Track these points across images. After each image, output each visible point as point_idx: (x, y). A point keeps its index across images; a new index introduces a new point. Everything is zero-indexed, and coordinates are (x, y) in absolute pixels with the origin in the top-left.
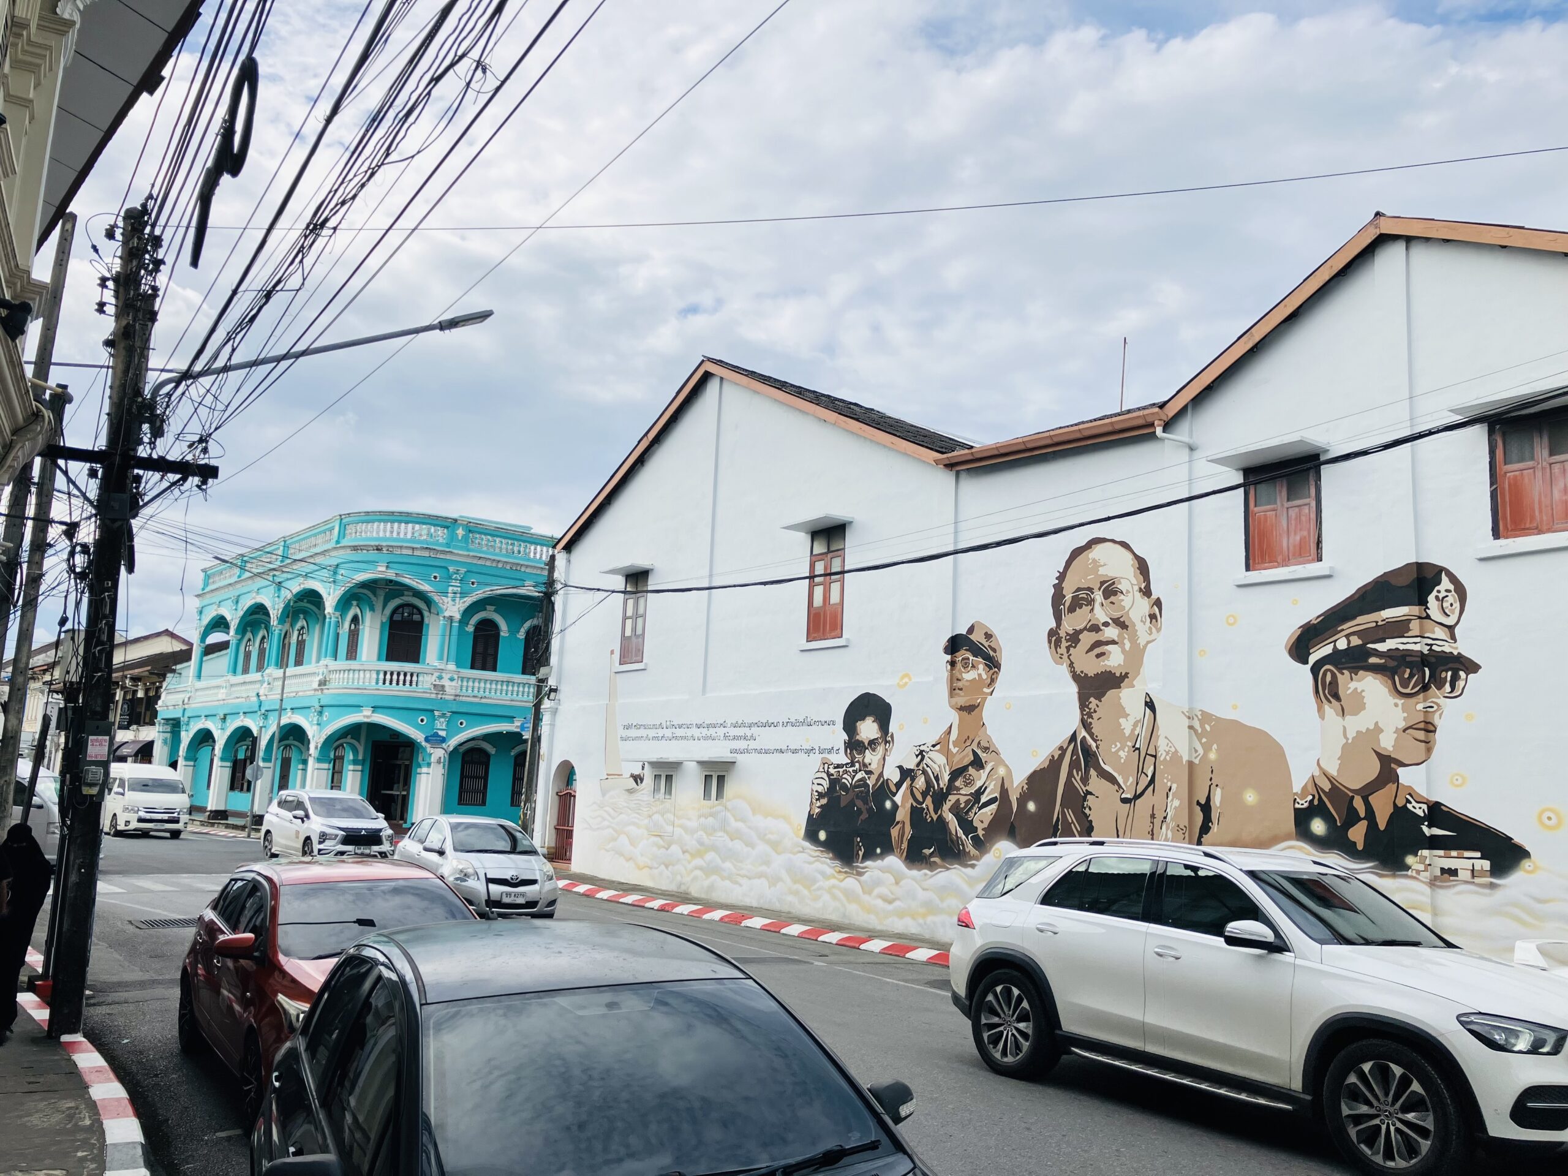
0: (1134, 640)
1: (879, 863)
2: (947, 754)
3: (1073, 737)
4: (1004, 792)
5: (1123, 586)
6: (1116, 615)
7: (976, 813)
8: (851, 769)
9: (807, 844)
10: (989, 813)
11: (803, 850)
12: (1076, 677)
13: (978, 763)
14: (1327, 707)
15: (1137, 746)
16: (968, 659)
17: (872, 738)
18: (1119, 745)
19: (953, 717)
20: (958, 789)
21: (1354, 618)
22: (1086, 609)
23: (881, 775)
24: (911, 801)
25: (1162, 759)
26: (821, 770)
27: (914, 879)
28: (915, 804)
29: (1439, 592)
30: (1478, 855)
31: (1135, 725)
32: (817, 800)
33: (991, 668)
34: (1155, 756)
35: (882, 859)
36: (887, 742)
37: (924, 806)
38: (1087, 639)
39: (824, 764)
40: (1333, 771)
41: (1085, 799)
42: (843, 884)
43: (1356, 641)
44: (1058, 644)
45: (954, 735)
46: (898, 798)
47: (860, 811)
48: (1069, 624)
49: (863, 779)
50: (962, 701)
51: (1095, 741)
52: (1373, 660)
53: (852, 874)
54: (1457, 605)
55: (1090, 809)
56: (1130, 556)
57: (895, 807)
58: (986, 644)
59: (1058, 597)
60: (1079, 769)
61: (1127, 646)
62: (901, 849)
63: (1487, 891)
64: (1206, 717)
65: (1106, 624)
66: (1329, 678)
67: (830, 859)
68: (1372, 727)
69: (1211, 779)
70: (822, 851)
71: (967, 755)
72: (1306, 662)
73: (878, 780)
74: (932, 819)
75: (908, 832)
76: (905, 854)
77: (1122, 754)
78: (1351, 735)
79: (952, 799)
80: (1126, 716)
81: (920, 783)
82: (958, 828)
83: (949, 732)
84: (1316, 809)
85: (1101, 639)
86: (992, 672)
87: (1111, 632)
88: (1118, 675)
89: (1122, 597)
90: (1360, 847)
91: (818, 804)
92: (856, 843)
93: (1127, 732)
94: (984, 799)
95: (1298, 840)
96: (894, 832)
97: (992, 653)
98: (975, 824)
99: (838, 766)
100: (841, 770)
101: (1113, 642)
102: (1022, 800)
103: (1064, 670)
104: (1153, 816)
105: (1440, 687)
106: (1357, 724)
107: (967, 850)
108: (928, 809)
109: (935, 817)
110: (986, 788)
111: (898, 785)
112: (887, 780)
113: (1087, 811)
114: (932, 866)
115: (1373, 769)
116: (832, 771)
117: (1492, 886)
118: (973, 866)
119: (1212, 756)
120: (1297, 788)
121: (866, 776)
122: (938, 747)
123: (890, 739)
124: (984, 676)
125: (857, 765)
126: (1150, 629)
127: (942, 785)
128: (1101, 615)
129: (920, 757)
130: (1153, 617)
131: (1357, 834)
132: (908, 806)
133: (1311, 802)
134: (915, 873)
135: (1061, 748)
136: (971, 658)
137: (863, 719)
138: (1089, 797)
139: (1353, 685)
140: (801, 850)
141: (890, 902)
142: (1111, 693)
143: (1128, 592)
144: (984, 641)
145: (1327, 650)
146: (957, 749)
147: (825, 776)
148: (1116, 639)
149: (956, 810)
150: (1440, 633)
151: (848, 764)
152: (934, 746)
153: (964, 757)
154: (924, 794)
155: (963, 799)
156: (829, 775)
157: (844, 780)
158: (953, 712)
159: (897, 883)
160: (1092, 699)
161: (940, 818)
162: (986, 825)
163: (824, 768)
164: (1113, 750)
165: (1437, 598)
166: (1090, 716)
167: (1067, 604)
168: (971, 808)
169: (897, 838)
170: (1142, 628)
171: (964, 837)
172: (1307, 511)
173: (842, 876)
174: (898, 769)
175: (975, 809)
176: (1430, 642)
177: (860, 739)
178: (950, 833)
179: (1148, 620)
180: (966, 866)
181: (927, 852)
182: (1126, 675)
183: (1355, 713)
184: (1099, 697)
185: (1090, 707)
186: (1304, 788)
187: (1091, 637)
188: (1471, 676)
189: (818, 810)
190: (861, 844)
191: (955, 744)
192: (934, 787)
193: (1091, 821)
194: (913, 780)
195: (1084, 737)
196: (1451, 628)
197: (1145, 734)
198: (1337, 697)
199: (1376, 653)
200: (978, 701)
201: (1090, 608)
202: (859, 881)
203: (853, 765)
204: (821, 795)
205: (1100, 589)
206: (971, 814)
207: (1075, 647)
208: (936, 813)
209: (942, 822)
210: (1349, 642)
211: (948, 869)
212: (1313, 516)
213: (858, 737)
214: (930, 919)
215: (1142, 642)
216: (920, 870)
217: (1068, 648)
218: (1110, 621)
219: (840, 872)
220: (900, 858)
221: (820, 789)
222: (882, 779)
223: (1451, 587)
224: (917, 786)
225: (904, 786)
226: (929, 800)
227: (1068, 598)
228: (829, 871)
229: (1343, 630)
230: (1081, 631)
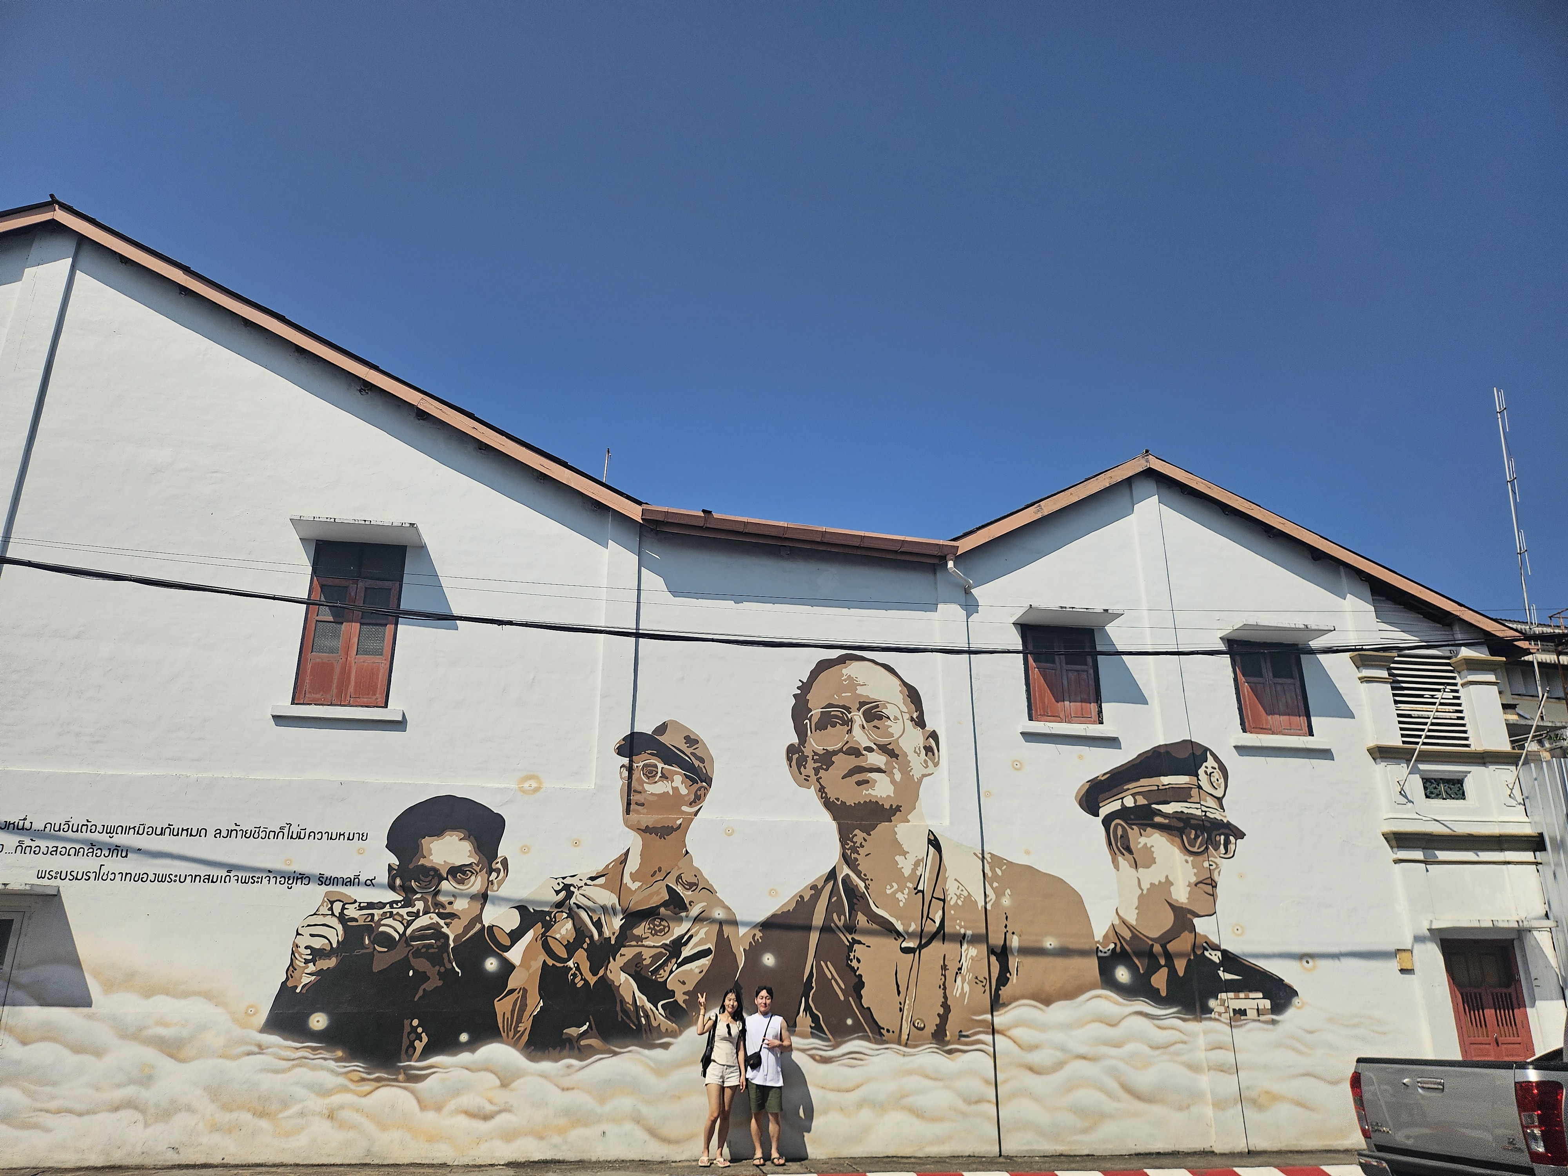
0: (906, 769)
1: (465, 1057)
2: (620, 889)
3: (832, 875)
4: (723, 944)
5: (889, 711)
6: (883, 741)
7: (671, 972)
8: (403, 911)
9: (274, 1039)
10: (697, 971)
11: (261, 1049)
12: (828, 804)
13: (676, 904)
14: (1120, 859)
15: (920, 888)
16: (656, 766)
17: (458, 864)
18: (895, 886)
19: (634, 842)
20: (640, 939)
21: (1138, 780)
22: (841, 729)
23: (479, 918)
24: (543, 957)
25: (952, 903)
26: (324, 910)
27: (543, 1075)
28: (550, 962)
29: (1207, 767)
30: (1260, 995)
31: (917, 864)
32: (307, 962)
33: (694, 782)
34: (944, 901)
35: (473, 1051)
36: (490, 871)
37: (570, 964)
38: (843, 763)
39: (332, 903)
40: (1132, 919)
41: (850, 949)
42: (366, 1101)
43: (1141, 801)
44: (801, 763)
45: (633, 864)
46: (515, 955)
47: (422, 977)
48: (816, 743)
49: (435, 927)
50: (648, 819)
51: (864, 880)
52: (1158, 819)
53: (396, 1080)
54: (1222, 780)
55: (859, 961)
56: (898, 682)
57: (508, 967)
58: (688, 751)
59: (800, 711)
60: (841, 913)
61: (898, 776)
62: (516, 1032)
63: (1270, 1027)
64: (997, 861)
65: (869, 749)
66: (1120, 832)
67: (337, 1060)
68: (1163, 880)
69: (1006, 927)
70: (314, 1049)
71: (658, 893)
72: (1097, 815)
73: (467, 928)
74: (586, 982)
75: (535, 1004)
76: (526, 1037)
77: (899, 895)
78: (1146, 886)
79: (627, 953)
80: (904, 853)
81: (564, 930)
82: (638, 994)
83: (623, 859)
84: (1120, 956)
85: (863, 764)
86: (696, 786)
87: (877, 759)
88: (887, 806)
89: (889, 723)
90: (1163, 993)
91: (311, 968)
92: (407, 1029)
93: (907, 872)
94: (686, 952)
95: (1103, 988)
96: (503, 1007)
97: (697, 763)
98: (670, 986)
99: (371, 906)
100: (377, 913)
101: (879, 770)
102: (754, 952)
103: (811, 794)
104: (944, 967)
105: (1216, 849)
106: (1150, 876)
107: (655, 1024)
108: (578, 968)
109: (592, 980)
110: (691, 937)
111: (516, 936)
112: (491, 928)
113: (854, 964)
114: (583, 1053)
115: (1168, 920)
116: (352, 912)
117: (1274, 1022)
118: (666, 1046)
119: (1006, 901)
120: (1099, 935)
121: (442, 922)
122: (602, 881)
123: (499, 866)
124: (684, 791)
125: (420, 905)
126: (925, 761)
127: (607, 933)
128: (861, 737)
129: (563, 893)
130: (928, 749)
131: (1160, 980)
132: (537, 965)
133: (1114, 949)
134: (546, 1065)
135: (813, 887)
136: (660, 765)
137: (438, 833)
138: (856, 946)
139: (1143, 840)
140: (256, 1050)
141: (486, 1118)
142: (883, 826)
143: (896, 718)
144: (684, 747)
145: (1115, 806)
146: (638, 884)
147: (334, 922)
148: (883, 767)
149: (635, 969)
150: (1211, 802)
151: (397, 902)
152: (592, 879)
153: (651, 895)
154: (571, 948)
155: (647, 954)
156: (342, 918)
157: (382, 929)
158: (632, 834)
159: (504, 1085)
160: (857, 832)
161: (604, 980)
162: (690, 987)
163: (331, 909)
164: (888, 892)
165: (1206, 772)
166: (854, 850)
167: (815, 720)
168: (665, 963)
169: (508, 1015)
170: (916, 762)
171: (649, 1006)
172: (1086, 677)
173: (367, 1087)
174: (516, 912)
175: (672, 965)
176: (1204, 809)
177: (428, 864)
178: (622, 1001)
179: (923, 752)
180: (652, 1047)
181: (573, 1031)
182: (898, 808)
183: (1148, 867)
184: (868, 830)
185: (854, 840)
186: (1106, 936)
187: (852, 762)
188: (1239, 841)
189: (306, 980)
190: (420, 1030)
191: (634, 877)
192: (591, 937)
193: (860, 976)
194: (548, 926)
195: (847, 875)
196: (1219, 800)
197: (927, 875)
198: (1129, 850)
199: (1160, 813)
200: (679, 822)
201: (846, 728)
202: (413, 1092)
203: (408, 903)
204: (317, 954)
205: (859, 710)
206: (663, 974)
207: (827, 770)
208: (594, 972)
209: (607, 988)
210: (1135, 801)
211: (615, 1054)
212: (1092, 682)
213: (422, 861)
214: (575, 1134)
215: (916, 773)
216: (556, 1060)
217: (817, 771)
218: (874, 747)
219: (363, 1080)
220: (515, 1045)
221: (318, 943)
222: (478, 926)
223: (1216, 766)
224: (558, 936)
225: (530, 935)
226: (581, 955)
227: (816, 713)
228: (330, 1080)
229: (1129, 789)
230: (835, 753)
